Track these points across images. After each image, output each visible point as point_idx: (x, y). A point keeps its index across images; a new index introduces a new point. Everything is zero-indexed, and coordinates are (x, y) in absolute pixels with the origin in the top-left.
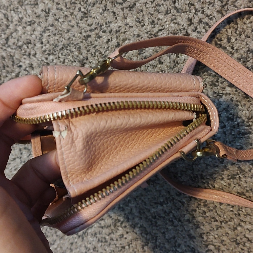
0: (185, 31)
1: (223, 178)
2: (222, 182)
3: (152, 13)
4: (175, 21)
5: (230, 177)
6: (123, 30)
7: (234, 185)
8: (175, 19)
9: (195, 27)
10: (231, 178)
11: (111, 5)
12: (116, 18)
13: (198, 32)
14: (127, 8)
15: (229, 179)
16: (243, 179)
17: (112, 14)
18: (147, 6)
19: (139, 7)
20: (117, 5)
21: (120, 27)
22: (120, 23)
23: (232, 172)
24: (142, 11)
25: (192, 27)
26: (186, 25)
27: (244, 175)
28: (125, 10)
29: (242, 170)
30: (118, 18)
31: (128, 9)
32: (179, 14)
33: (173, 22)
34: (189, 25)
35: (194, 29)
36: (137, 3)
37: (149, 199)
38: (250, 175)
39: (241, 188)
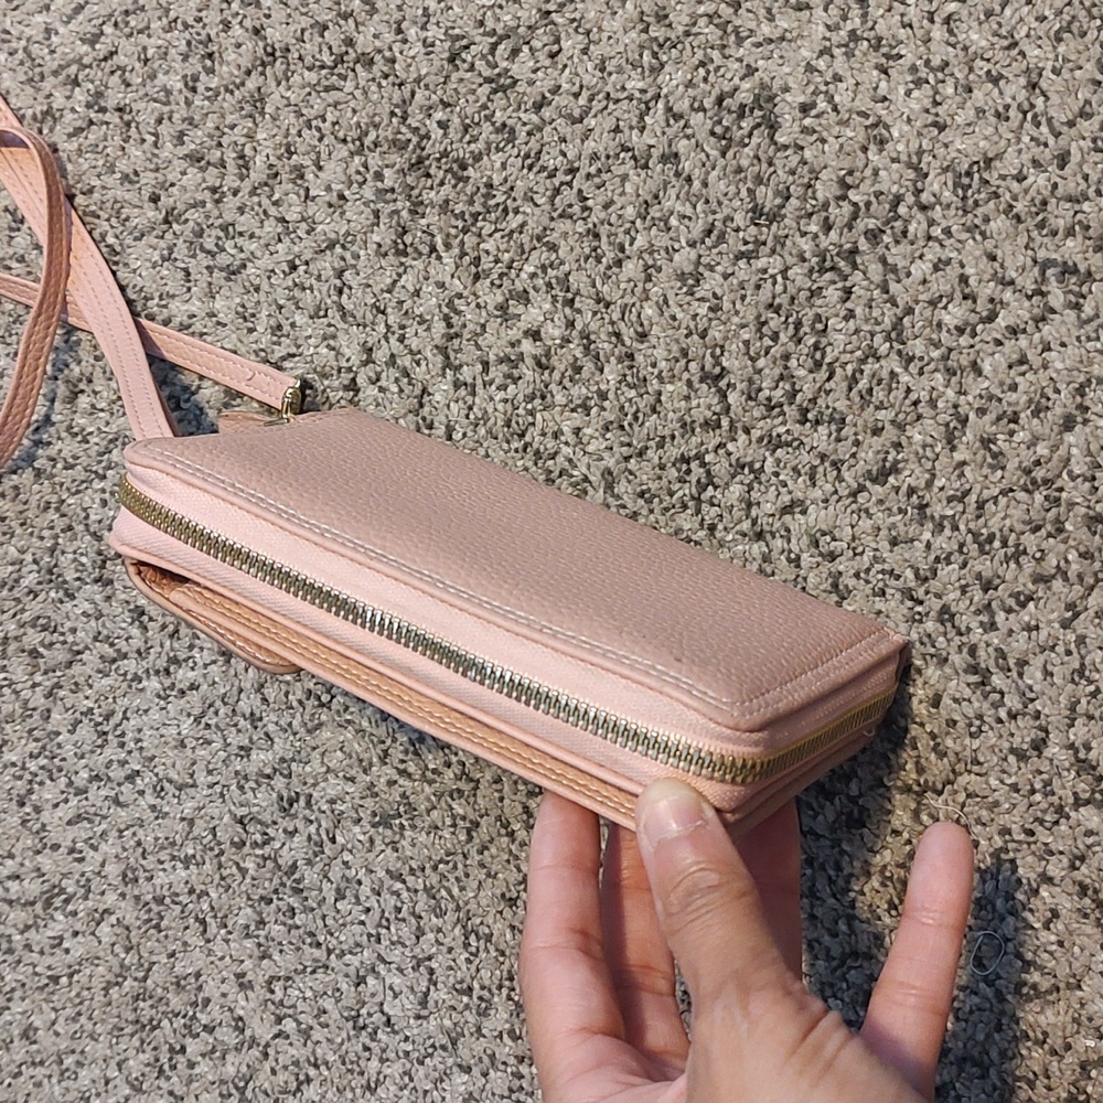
0: (352, 375)
1: (360, 820)
2: (357, 829)
3: (281, 302)
4: (332, 342)
5: (377, 819)
6: (198, 327)
7: (383, 847)
8: (334, 337)
9: (376, 373)
10: (379, 824)
11: (186, 251)
12: (189, 289)
13: (382, 389)
14: (221, 270)
15: (374, 826)
16: (408, 833)
17: (181, 274)
18: (272, 280)
19: (251, 278)
20: (201, 255)
21: (195, 316)
22: (195, 306)
23: (385, 806)
24: (257, 289)
25: (370, 371)
26: (355, 361)
27: (412, 819)
28: (216, 274)
29: (410, 804)
30: (194, 289)
31: (224, 274)
32: (346, 326)
33: (325, 343)
34: (365, 364)
35: (374, 377)
36: (249, 264)
37: (157, 839)
38: (426, 824)
39: (398, 858)
